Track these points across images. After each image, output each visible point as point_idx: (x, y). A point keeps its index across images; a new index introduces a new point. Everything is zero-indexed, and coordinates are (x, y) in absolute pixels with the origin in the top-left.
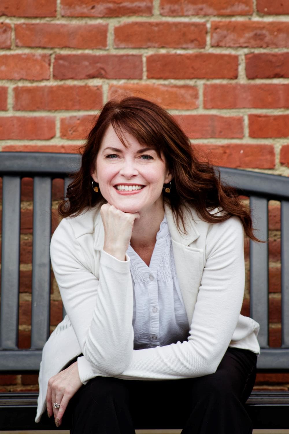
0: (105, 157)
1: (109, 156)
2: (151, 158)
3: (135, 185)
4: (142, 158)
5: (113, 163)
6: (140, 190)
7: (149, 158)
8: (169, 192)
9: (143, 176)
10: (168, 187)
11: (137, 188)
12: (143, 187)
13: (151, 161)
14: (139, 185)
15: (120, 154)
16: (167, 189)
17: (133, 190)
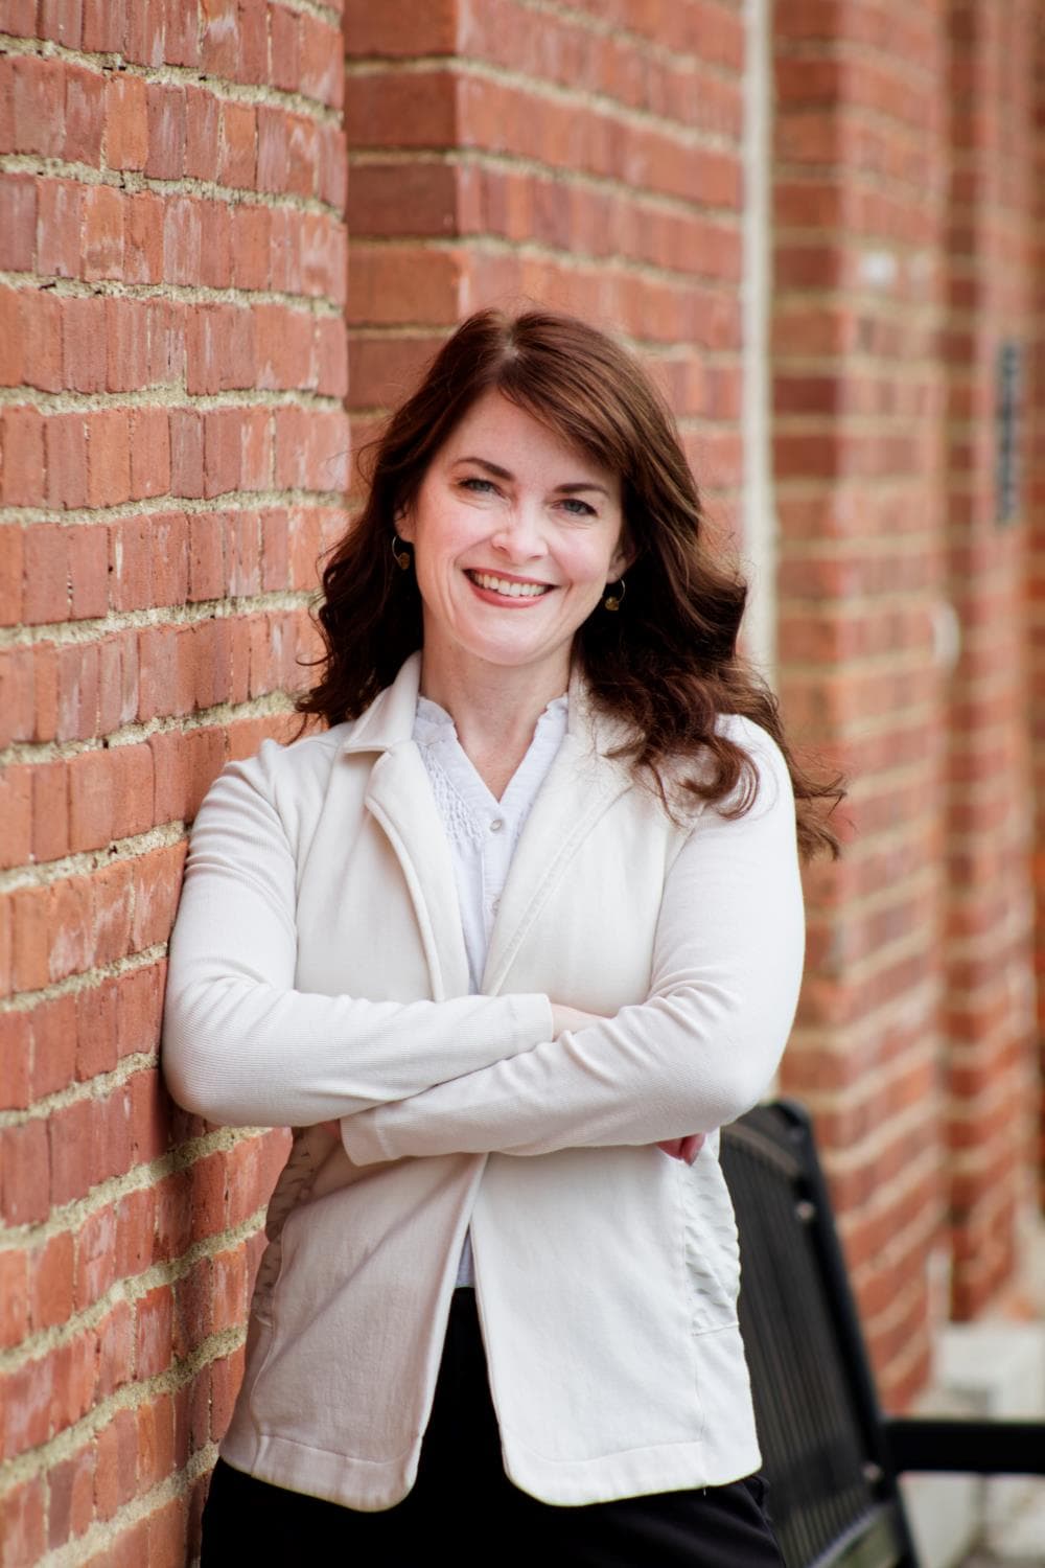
0: (456, 483)
1: (469, 485)
2: (591, 511)
3: (531, 583)
4: (562, 506)
5: (478, 507)
6: (539, 598)
7: (582, 510)
8: (616, 609)
9: (555, 559)
10: (613, 596)
11: (535, 590)
12: (549, 588)
13: (590, 519)
14: (539, 584)
15: (505, 486)
16: (611, 600)
17: (521, 595)
